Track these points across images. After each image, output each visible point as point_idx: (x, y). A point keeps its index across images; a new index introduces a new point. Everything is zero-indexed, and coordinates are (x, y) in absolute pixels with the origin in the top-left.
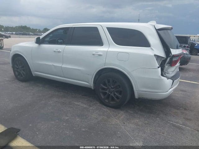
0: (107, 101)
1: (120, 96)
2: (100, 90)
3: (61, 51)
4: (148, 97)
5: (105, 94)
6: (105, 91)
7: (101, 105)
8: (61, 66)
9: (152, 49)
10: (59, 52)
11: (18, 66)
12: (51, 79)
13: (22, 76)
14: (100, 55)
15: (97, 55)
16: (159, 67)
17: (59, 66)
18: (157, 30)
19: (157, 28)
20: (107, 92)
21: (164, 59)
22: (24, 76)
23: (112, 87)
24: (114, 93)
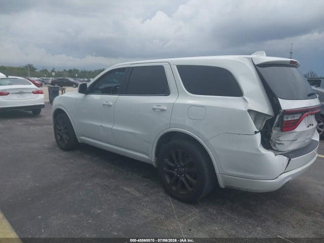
0: (174, 188)
1: (194, 182)
2: (164, 168)
3: (111, 103)
4: (239, 187)
5: (171, 176)
6: (172, 171)
7: (165, 195)
8: (111, 127)
10: (110, 106)
12: (105, 149)
14: (163, 110)
15: (159, 110)
16: (256, 133)
17: (108, 128)
18: (257, 67)
19: (256, 64)
20: (174, 172)
21: (271, 118)
23: (182, 164)
24: (185, 176)
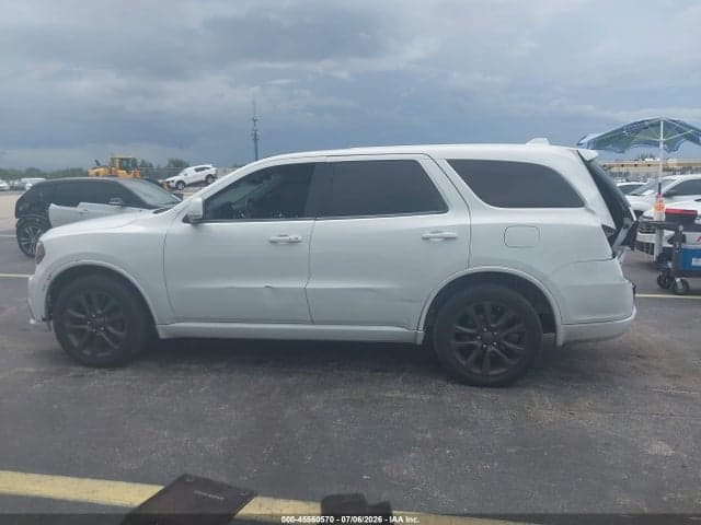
9: (592, 212)
11: (84, 313)
13: (104, 346)
22: (116, 347)
